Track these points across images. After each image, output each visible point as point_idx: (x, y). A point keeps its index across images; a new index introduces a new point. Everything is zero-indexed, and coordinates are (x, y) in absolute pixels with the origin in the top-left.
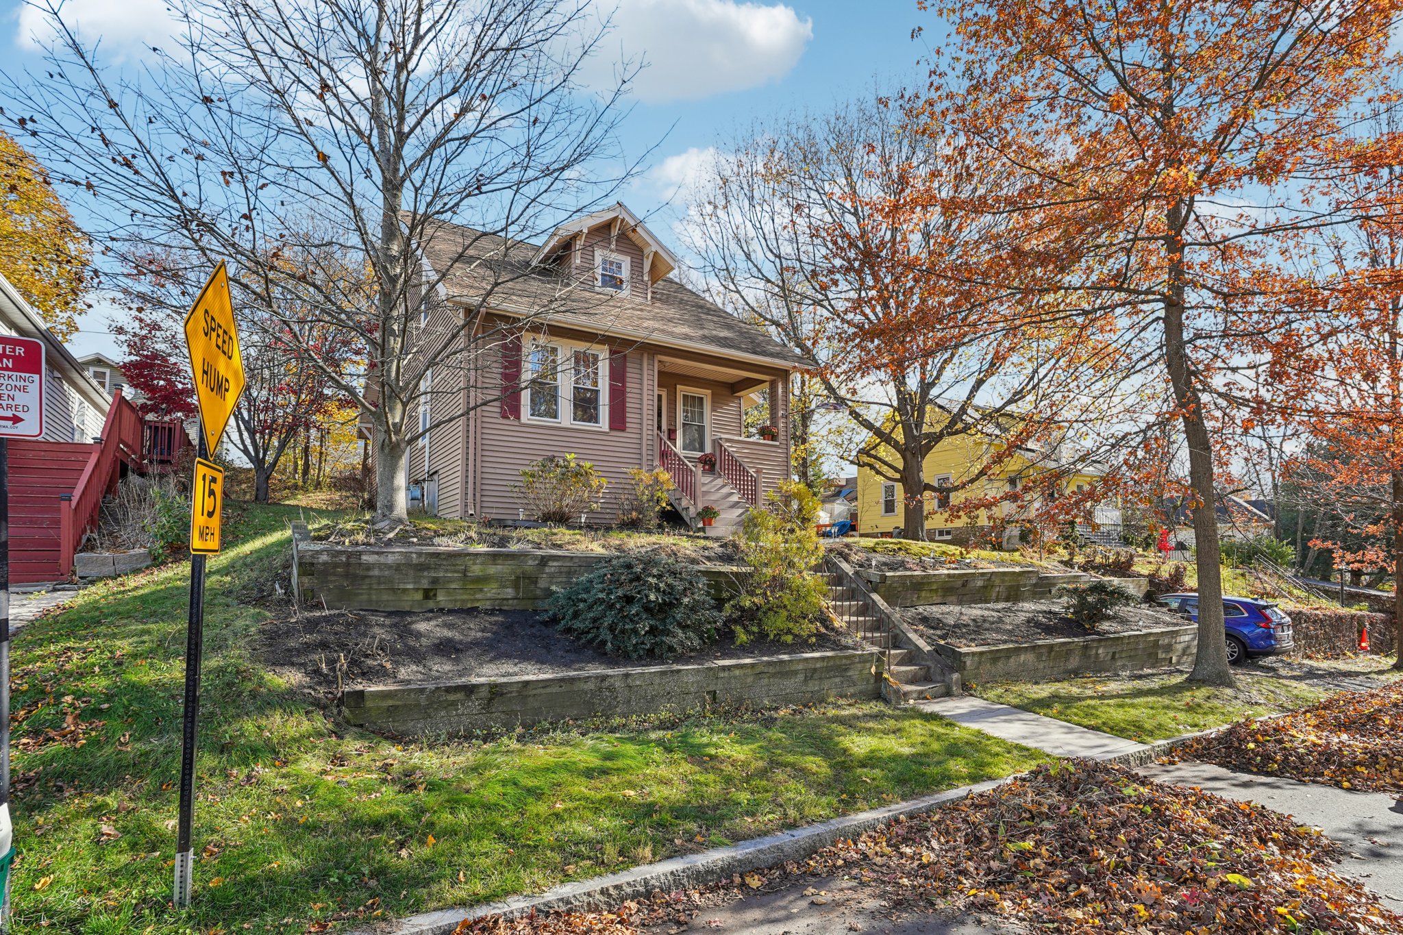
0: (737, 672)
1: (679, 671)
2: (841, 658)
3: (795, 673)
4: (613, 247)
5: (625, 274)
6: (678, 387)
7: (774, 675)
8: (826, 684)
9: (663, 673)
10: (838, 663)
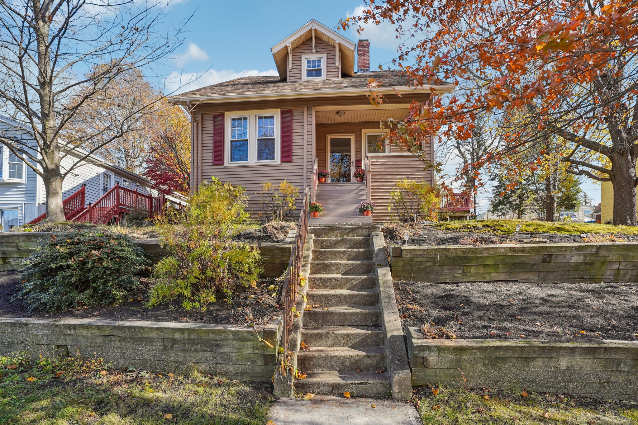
0: (84, 332)
1: (26, 325)
2: (207, 332)
3: (151, 341)
4: (314, 51)
5: (323, 66)
6: (363, 130)
7: (124, 339)
8: (194, 357)
9: (12, 325)
10: (203, 336)
